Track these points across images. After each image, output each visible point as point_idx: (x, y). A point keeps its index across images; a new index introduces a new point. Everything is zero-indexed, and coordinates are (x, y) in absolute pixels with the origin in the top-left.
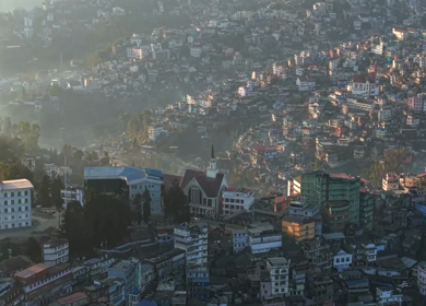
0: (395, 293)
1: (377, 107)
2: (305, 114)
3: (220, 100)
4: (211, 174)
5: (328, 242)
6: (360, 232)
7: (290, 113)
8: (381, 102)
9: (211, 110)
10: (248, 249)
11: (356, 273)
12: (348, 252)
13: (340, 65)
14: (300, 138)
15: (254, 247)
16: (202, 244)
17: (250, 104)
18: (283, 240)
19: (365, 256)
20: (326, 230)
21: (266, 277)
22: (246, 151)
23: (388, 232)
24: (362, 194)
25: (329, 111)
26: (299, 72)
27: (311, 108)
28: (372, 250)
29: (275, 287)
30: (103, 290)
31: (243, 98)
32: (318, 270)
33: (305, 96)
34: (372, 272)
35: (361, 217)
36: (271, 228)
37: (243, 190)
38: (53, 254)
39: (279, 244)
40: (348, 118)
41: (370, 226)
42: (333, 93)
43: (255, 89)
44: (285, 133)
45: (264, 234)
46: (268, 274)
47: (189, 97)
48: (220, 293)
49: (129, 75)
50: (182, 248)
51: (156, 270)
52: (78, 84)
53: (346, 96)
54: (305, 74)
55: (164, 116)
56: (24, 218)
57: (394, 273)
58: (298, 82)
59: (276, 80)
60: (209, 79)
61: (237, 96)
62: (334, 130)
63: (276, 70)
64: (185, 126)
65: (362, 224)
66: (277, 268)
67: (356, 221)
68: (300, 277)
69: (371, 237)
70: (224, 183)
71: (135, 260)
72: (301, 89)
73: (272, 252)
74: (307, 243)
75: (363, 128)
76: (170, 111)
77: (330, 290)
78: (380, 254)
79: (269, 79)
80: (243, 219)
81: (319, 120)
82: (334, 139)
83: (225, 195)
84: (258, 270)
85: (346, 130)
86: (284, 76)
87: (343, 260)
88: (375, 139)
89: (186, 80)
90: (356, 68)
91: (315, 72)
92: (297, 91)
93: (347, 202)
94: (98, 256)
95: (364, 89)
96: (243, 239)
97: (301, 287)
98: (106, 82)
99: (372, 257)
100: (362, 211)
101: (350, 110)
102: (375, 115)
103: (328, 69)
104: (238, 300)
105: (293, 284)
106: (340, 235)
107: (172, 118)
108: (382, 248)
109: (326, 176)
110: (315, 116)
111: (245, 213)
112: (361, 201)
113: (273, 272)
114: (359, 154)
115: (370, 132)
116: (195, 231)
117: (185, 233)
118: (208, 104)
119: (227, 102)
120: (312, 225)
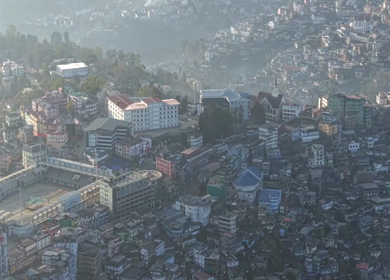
0: (385, 165)
1: (372, 39)
2: (320, 43)
3: (255, 31)
4: (275, 95)
5: (345, 136)
6: (364, 131)
7: (308, 43)
8: (374, 36)
9: (250, 39)
10: (300, 139)
11: (362, 154)
12: (357, 141)
13: (344, 4)
14: (317, 62)
15: (304, 138)
16: (274, 137)
17: (278, 34)
18: (320, 135)
19: (366, 144)
20: (344, 129)
21: (311, 155)
22: (278, 71)
23: (380, 130)
24: (365, 108)
25: (338, 42)
26: (313, 9)
27: (324, 39)
28: (371, 141)
29: (317, 161)
30: (227, 161)
31: (273, 30)
32: (340, 152)
33: (318, 29)
34: (371, 153)
35: (365, 121)
36: (312, 127)
37: (295, 105)
38: (195, 141)
39: (317, 137)
40: (351, 48)
41: (369, 126)
42: (339, 28)
43: (281, 22)
44: (306, 58)
45: (309, 131)
46: (313, 154)
47: (232, 29)
48: (286, 164)
49: (181, 7)
50: (264, 138)
51: (250, 151)
52: (143, 15)
53: (349, 30)
54: (317, 11)
55: (214, 42)
56: (175, 121)
57: (383, 154)
58: (313, 17)
59: (296, 16)
60: (242, 10)
61: (268, 28)
62: (341, 56)
63: (295, 7)
64: (231, 50)
65: (365, 126)
66: (318, 150)
67: (361, 123)
68: (330, 155)
69: (370, 133)
70: (283, 100)
71: (240, 145)
72: (315, 23)
73: (314, 141)
74: (334, 137)
75: (362, 55)
76: (218, 39)
77: (347, 163)
78: (376, 143)
79: (291, 15)
80: (296, 122)
81: (330, 48)
82: (341, 63)
83: (284, 108)
84: (307, 151)
85: (349, 57)
86: (302, 13)
87: (354, 146)
88: (370, 64)
89: (225, 11)
90: (355, 6)
91: (325, 9)
92: (312, 24)
93: (356, 113)
94: (219, 143)
95: (362, 26)
96: (297, 134)
97: (331, 162)
98: (164, 13)
99: (371, 145)
100: (365, 118)
101: (352, 41)
102: (370, 46)
103: (335, 7)
104: (296, 168)
105: (327, 160)
106: (352, 132)
107: (221, 45)
108: (376, 140)
109: (344, 97)
110: (327, 45)
111: (296, 119)
112: (365, 111)
113: (315, 153)
114: (358, 74)
115: (367, 59)
116: (271, 129)
117: (265, 130)
118: (247, 34)
119: (261, 33)
120: (336, 126)
